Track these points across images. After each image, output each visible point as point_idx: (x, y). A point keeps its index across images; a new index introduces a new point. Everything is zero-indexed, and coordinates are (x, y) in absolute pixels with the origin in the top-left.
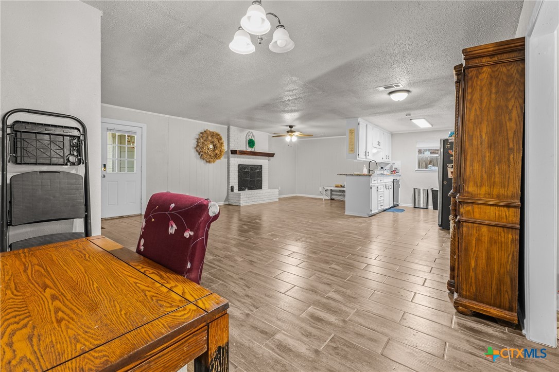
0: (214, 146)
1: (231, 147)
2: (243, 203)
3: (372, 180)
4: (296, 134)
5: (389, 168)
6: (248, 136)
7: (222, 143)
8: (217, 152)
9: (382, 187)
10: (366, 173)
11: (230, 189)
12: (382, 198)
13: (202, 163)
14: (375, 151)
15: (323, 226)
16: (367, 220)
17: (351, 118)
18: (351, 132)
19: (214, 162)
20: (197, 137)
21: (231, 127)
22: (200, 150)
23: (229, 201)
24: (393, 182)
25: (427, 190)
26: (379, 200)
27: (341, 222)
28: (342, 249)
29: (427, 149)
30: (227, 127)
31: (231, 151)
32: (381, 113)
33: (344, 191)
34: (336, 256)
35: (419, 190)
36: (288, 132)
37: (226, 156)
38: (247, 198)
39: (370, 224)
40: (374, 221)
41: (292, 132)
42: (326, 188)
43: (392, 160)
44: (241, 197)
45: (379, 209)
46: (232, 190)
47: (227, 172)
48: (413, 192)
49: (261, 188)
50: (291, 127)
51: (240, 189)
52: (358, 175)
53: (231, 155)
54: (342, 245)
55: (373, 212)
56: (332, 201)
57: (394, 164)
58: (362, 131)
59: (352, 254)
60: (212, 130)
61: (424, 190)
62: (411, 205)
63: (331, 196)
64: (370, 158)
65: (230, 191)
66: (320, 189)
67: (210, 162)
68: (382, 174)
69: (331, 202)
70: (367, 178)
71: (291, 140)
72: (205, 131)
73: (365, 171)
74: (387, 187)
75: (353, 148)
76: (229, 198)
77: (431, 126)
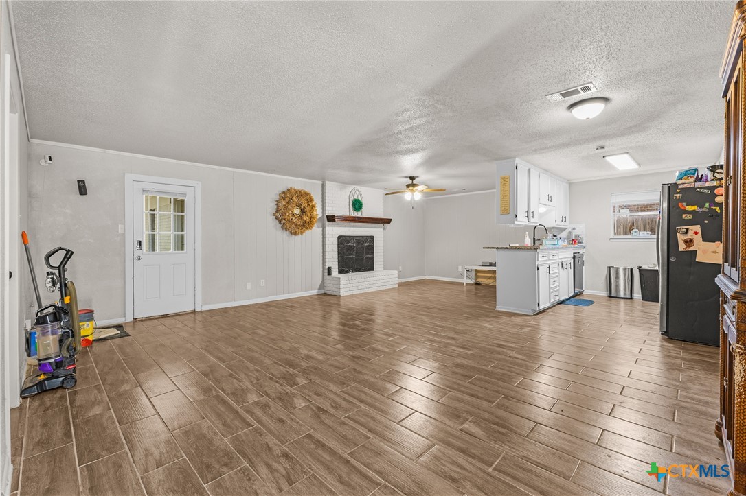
0: (302, 211)
1: (327, 212)
2: (344, 292)
3: (540, 256)
4: (420, 188)
5: (565, 236)
6: (352, 195)
7: (313, 206)
8: (306, 218)
9: (556, 265)
10: (530, 245)
11: (326, 271)
12: (557, 284)
13: (285, 235)
14: (542, 210)
15: (459, 333)
16: (532, 321)
17: (505, 159)
18: (504, 180)
19: (302, 233)
20: (277, 198)
21: (327, 182)
22: (281, 216)
23: (326, 288)
24: (574, 257)
25: (632, 270)
26: (552, 286)
27: (488, 325)
28: (488, 382)
29: (625, 204)
30: (321, 182)
31: (327, 216)
32: (554, 147)
33: (494, 272)
34: (475, 400)
35: (617, 269)
36: (408, 186)
37: (321, 224)
38: (351, 286)
39: (536, 329)
40: (544, 323)
41: (414, 185)
42: (469, 268)
43: (570, 223)
44: (341, 283)
45: (552, 300)
46: (329, 273)
47: (321, 248)
48: (606, 272)
49: (372, 269)
50: (412, 178)
51: (341, 272)
52: (516, 248)
53: (327, 223)
54: (488, 374)
55: (542, 307)
56: (478, 287)
57: (574, 229)
58: (521, 180)
59: (506, 397)
60: (298, 187)
61: (625, 269)
62: (604, 293)
63: (476, 279)
64: (535, 221)
65: (326, 274)
66: (460, 269)
67: (295, 233)
68: (555, 245)
69: (476, 289)
70: (531, 253)
71: (413, 198)
72: (288, 190)
73: (528, 242)
74: (565, 266)
75: (508, 207)
76: (325, 285)
77: (637, 167)
